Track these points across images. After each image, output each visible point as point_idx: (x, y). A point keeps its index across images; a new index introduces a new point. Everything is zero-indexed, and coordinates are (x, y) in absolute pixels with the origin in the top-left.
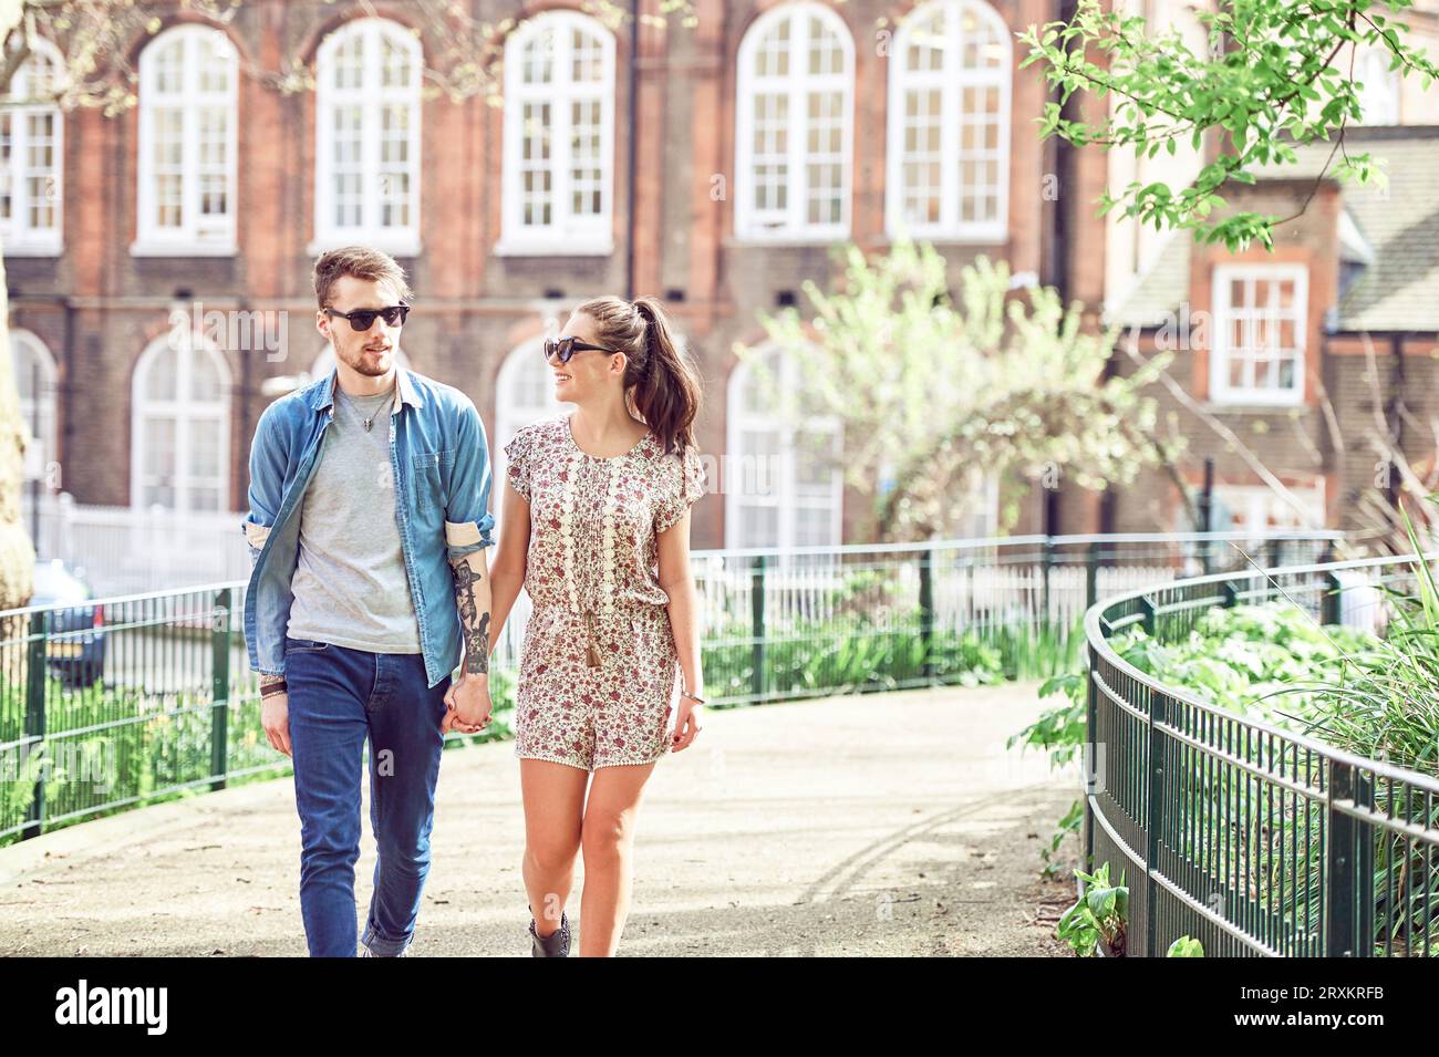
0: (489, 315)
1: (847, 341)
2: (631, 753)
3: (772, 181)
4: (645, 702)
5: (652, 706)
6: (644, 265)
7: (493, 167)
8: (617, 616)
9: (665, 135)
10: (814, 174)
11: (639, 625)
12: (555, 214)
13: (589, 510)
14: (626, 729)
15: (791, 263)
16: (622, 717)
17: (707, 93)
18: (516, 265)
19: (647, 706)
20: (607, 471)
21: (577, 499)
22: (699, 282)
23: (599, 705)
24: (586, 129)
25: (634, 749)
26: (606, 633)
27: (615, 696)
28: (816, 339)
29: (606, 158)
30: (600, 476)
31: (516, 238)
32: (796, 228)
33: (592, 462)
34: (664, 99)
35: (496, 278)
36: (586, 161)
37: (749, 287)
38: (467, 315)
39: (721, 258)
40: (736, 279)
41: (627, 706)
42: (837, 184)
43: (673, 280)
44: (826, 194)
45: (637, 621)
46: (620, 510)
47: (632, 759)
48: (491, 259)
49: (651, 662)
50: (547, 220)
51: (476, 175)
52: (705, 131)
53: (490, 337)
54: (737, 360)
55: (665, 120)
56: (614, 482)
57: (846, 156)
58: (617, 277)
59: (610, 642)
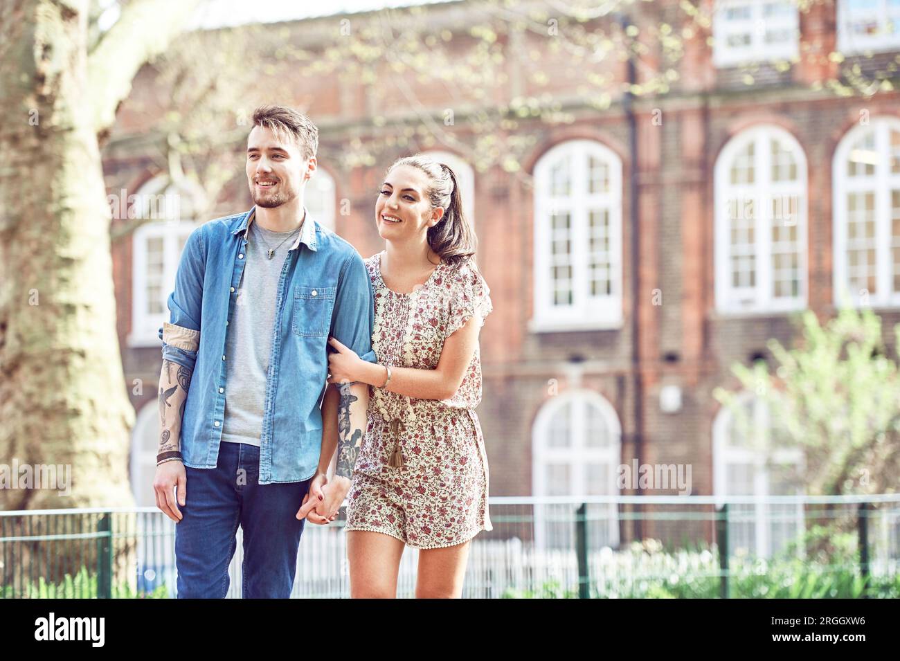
0: (527, 378)
1: (806, 386)
2: (437, 539)
3: (744, 267)
4: (447, 495)
5: (453, 498)
6: (647, 337)
7: (527, 263)
8: (420, 423)
9: (660, 234)
10: (777, 260)
11: (441, 429)
12: (576, 298)
13: (393, 339)
14: (431, 518)
15: (760, 329)
16: (428, 508)
17: (692, 200)
18: (547, 338)
19: (449, 499)
20: (406, 304)
21: (384, 329)
22: (689, 346)
23: (408, 497)
24: (599, 232)
25: (439, 535)
26: (410, 438)
27: (421, 490)
28: (780, 386)
29: (616, 253)
30: (402, 310)
31: (547, 317)
32: (764, 302)
33: (395, 297)
34: (660, 206)
35: (532, 349)
36: (600, 256)
37: (728, 349)
38: (510, 379)
39: (706, 328)
40: (718, 344)
41: (432, 499)
42: (795, 266)
43: (669, 345)
44: (786, 275)
45: (440, 426)
46: (417, 338)
47: (438, 543)
48: (527, 334)
49: (453, 460)
50: (570, 301)
51: (515, 270)
52: (691, 230)
53: (528, 395)
54: (720, 406)
55: (660, 221)
56: (412, 313)
57: (802, 245)
58: (625, 347)
59: (414, 446)
